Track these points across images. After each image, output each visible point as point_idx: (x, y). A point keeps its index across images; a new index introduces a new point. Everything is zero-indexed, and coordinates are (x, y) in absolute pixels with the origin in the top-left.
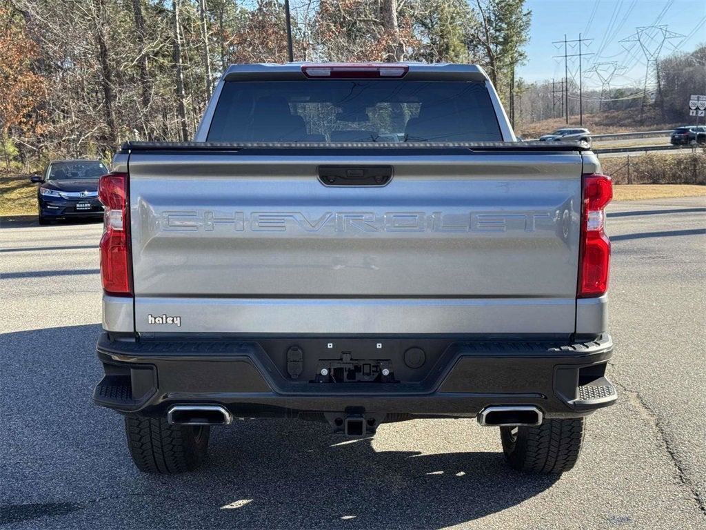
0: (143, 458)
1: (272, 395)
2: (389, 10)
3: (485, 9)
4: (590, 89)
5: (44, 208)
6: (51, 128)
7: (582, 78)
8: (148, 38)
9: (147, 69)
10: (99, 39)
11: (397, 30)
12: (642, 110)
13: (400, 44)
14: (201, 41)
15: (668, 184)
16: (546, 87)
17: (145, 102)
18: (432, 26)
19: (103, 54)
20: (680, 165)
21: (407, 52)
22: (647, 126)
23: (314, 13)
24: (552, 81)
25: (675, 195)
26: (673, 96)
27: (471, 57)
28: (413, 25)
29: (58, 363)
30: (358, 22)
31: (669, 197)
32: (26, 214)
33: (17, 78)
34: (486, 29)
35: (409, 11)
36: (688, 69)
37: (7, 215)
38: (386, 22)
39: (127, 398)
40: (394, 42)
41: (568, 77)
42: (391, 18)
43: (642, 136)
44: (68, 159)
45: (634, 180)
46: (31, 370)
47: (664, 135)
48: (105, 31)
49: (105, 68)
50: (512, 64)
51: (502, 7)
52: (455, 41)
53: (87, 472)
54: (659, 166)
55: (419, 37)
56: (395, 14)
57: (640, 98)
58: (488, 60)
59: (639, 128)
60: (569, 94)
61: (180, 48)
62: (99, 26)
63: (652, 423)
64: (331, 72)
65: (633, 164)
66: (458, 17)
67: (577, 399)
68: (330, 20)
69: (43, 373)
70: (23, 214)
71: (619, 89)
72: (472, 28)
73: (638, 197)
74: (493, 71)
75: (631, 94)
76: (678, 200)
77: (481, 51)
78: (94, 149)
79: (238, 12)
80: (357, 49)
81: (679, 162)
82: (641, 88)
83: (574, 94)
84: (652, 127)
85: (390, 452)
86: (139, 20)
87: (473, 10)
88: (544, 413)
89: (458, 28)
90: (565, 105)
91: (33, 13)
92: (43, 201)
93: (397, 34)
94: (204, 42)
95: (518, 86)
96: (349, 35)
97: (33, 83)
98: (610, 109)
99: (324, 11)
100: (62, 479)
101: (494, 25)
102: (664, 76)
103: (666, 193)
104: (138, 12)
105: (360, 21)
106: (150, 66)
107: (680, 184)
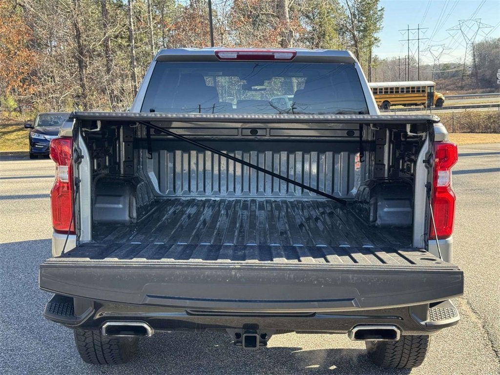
0: (88, 354)
1: (184, 314)
2: (282, 7)
3: (351, 6)
4: (425, 64)
5: (33, 147)
6: (40, 89)
7: (420, 55)
8: (111, 25)
9: (110, 47)
10: (75, 25)
11: (289, 21)
12: (462, 79)
13: (290, 31)
14: (148, 28)
15: (482, 133)
16: (393, 62)
17: (108, 71)
18: (314, 18)
19: (78, 36)
20: (490, 119)
21: (295, 36)
22: (466, 90)
23: (229, 8)
24: (398, 58)
25: (487, 142)
26: (485, 69)
27: (341, 40)
28: (299, 17)
29: (32, 269)
30: (260, 15)
31: (483, 143)
32: (21, 150)
33: (16, 53)
34: (352, 21)
35: (297, 8)
36: (495, 50)
37: (7, 151)
38: (280, 16)
39: (70, 315)
40: (286, 29)
41: (410, 55)
42: (284, 12)
43: (462, 98)
44: (52, 111)
45: (457, 130)
46: (11, 275)
47: (478, 97)
48: (79, 20)
49: (79, 46)
50: (370, 45)
51: (363, 5)
52: (329, 29)
53: (45, 362)
54: (475, 120)
55: (304, 26)
56: (287, 9)
57: (461, 70)
58: (353, 42)
59: (460, 92)
60: (410, 67)
61: (133, 33)
62: (75, 16)
63: (480, 325)
64: (237, 56)
65: (457, 118)
66: (332, 12)
67: (428, 321)
68: (240, 13)
69: (20, 277)
70: (19, 151)
71: (446, 64)
72: (341, 20)
73: (461, 143)
74: (357, 50)
75: (455, 67)
76: (489, 145)
77: (348, 36)
78: (71, 105)
79: (176, 7)
80: (259, 34)
81: (490, 117)
82: (462, 63)
83: (413, 67)
84: (470, 91)
85: (279, 348)
86: (104, 12)
87: (342, 7)
88: (401, 331)
89: (333, 20)
90: (407, 75)
91: (28, 6)
92: (33, 142)
93: (288, 24)
94: (150, 28)
95: (374, 61)
96: (254, 24)
97: (28, 56)
98: (439, 78)
99: (237, 7)
100: (25, 367)
101: (357, 18)
102: (478, 55)
103: (481, 140)
104: (104, 6)
105: (262, 14)
106: (112, 45)
107: (491, 133)
